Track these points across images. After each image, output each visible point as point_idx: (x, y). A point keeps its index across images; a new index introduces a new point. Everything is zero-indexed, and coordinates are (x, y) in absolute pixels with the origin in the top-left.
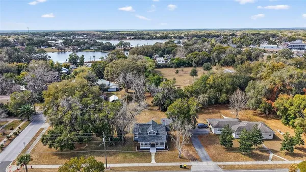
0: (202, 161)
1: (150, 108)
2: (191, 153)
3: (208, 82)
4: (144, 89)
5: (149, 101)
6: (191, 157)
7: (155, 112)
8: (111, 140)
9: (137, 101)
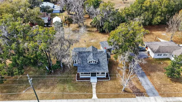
0: (148, 96)
1: (88, 29)
2: (134, 83)
3: (144, 5)
4: (83, 10)
5: (88, 22)
6: (135, 90)
7: (93, 33)
8: (50, 68)
9: (77, 23)
